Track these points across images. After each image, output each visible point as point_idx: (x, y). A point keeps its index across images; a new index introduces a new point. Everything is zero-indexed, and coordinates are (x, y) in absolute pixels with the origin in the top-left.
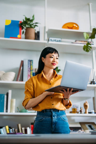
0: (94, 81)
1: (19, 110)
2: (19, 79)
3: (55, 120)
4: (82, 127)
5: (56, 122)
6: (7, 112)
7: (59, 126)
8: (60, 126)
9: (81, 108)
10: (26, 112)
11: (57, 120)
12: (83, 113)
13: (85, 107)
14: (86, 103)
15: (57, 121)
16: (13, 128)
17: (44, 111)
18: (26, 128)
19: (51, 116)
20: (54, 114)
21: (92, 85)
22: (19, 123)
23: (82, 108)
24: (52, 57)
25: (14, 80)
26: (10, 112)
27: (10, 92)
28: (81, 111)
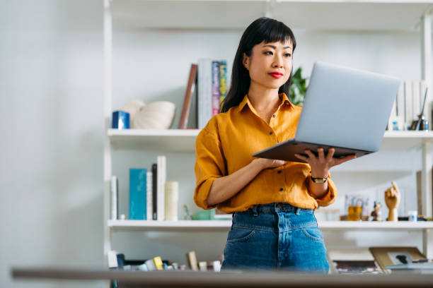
0: (423, 118)
1: (191, 213)
2: (186, 121)
3: (286, 235)
4: (376, 260)
5: (287, 241)
6: (155, 218)
7: (297, 252)
8: (299, 252)
9: (375, 206)
10: (209, 218)
11: (291, 236)
12: (382, 221)
13: (390, 201)
14: (392, 190)
15: (291, 239)
16: (174, 264)
17: (255, 211)
18: (211, 264)
19: (275, 225)
20: (282, 218)
21: (417, 134)
22: (191, 251)
23: (378, 206)
24: (271, 53)
25: (171, 127)
26: (165, 219)
27: (162, 162)
28: (374, 214)
